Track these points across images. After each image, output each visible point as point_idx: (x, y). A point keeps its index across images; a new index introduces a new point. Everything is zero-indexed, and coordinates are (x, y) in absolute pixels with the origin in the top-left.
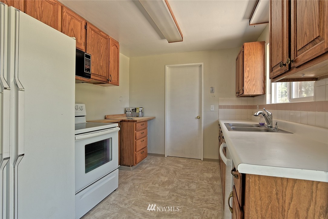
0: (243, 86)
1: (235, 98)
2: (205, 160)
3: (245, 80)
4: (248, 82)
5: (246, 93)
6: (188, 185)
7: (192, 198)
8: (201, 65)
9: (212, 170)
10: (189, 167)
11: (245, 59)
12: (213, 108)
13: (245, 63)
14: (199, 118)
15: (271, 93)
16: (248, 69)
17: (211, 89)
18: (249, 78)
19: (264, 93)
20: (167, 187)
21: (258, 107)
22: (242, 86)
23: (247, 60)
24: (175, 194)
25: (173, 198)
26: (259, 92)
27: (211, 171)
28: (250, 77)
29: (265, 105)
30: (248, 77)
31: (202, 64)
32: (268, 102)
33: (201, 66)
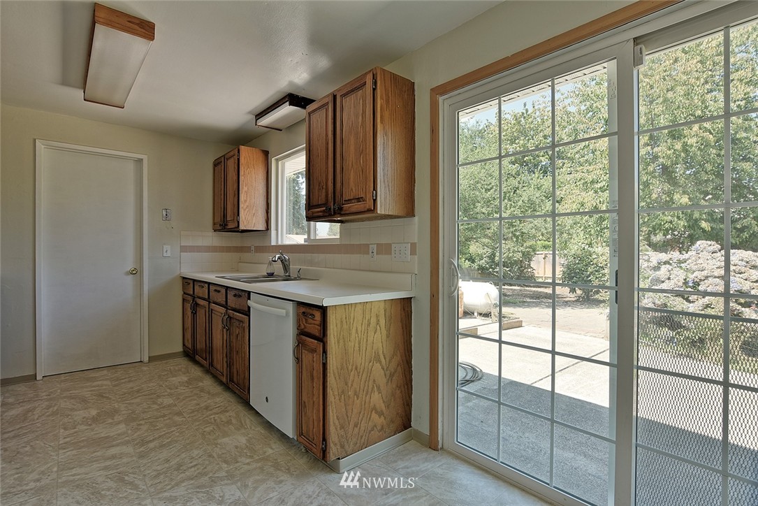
0: (238, 215)
1: (211, 233)
2: (151, 359)
3: (241, 205)
4: (245, 210)
5: (242, 227)
6: (155, 403)
7: (179, 414)
8: (142, 159)
9: (180, 370)
10: (127, 380)
11: (241, 173)
12: (168, 250)
13: (241, 178)
14: (136, 272)
15: (277, 230)
16: (245, 189)
17: (164, 213)
18: (247, 204)
19: (268, 228)
20: (110, 421)
21: (253, 248)
22: (236, 214)
23: (244, 174)
24: (142, 422)
25: (145, 428)
26: (261, 227)
27: (180, 372)
28: (248, 201)
29: (269, 246)
30: (246, 201)
31: (144, 157)
32: (273, 243)
33: (141, 161)
